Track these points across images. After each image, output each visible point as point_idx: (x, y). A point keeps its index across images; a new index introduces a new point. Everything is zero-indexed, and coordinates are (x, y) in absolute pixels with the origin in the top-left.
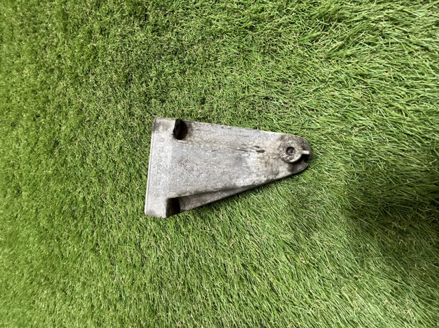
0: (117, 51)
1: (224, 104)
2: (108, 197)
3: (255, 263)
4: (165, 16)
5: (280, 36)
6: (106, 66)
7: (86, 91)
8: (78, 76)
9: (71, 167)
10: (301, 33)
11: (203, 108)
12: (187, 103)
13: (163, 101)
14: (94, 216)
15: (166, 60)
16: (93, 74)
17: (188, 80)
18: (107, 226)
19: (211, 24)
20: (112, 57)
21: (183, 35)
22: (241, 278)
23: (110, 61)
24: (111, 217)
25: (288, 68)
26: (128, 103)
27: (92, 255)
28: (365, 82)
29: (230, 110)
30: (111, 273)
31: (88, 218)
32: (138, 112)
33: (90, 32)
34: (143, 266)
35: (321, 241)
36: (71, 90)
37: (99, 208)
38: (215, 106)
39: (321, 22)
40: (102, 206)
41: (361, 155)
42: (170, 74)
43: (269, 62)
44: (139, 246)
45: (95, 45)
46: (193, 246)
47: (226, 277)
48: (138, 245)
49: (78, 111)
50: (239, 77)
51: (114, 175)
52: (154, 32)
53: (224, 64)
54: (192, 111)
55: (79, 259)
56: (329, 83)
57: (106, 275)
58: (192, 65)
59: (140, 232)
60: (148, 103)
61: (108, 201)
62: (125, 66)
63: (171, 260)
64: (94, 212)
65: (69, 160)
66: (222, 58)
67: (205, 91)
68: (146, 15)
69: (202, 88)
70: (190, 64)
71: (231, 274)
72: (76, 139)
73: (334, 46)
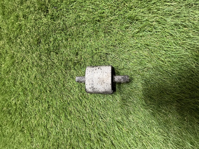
0: (32, 27)
1: (87, 56)
2: (29, 102)
3: (104, 132)
4: (57, 11)
5: (112, 25)
6: (27, 34)
7: (16, 47)
8: (11, 38)
9: (7, 87)
10: (121, 24)
11: (77, 57)
12: (69, 55)
13: (57, 53)
14: (21, 112)
15: (58, 33)
16: (19, 38)
17: (69, 43)
18: (28, 118)
19: (80, 17)
20: (30, 30)
21: (66, 21)
22: (98, 140)
23: (29, 32)
24: (31, 112)
25: (116, 40)
26: (39, 54)
27: (20, 134)
28: (148, 48)
29: (90, 59)
30: (32, 142)
31: (18, 114)
32: (44, 58)
33: (17, 17)
34: (48, 137)
35: (133, 120)
36: (7, 46)
37: (24, 108)
38: (83, 57)
39: (129, 20)
40: (26, 107)
41: (148, 80)
42: (60, 40)
43: (107, 37)
44: (47, 127)
45: (20, 23)
46: (74, 125)
47: (91, 140)
48: (45, 127)
49: (11, 57)
50: (93, 43)
51: (32, 91)
52: (52, 19)
53: (87, 37)
54: (71, 59)
55: (13, 136)
56: (134, 48)
57: (28, 144)
58: (71, 36)
59: (46, 120)
60: (50, 54)
61: (29, 104)
62: (37, 35)
63: (63, 133)
64: (21, 110)
65: (7, 83)
66: (85, 34)
67: (78, 49)
68: (47, 10)
69: (76, 47)
70: (70, 36)
71: (93, 138)
72: (10, 72)
73: (135, 31)
